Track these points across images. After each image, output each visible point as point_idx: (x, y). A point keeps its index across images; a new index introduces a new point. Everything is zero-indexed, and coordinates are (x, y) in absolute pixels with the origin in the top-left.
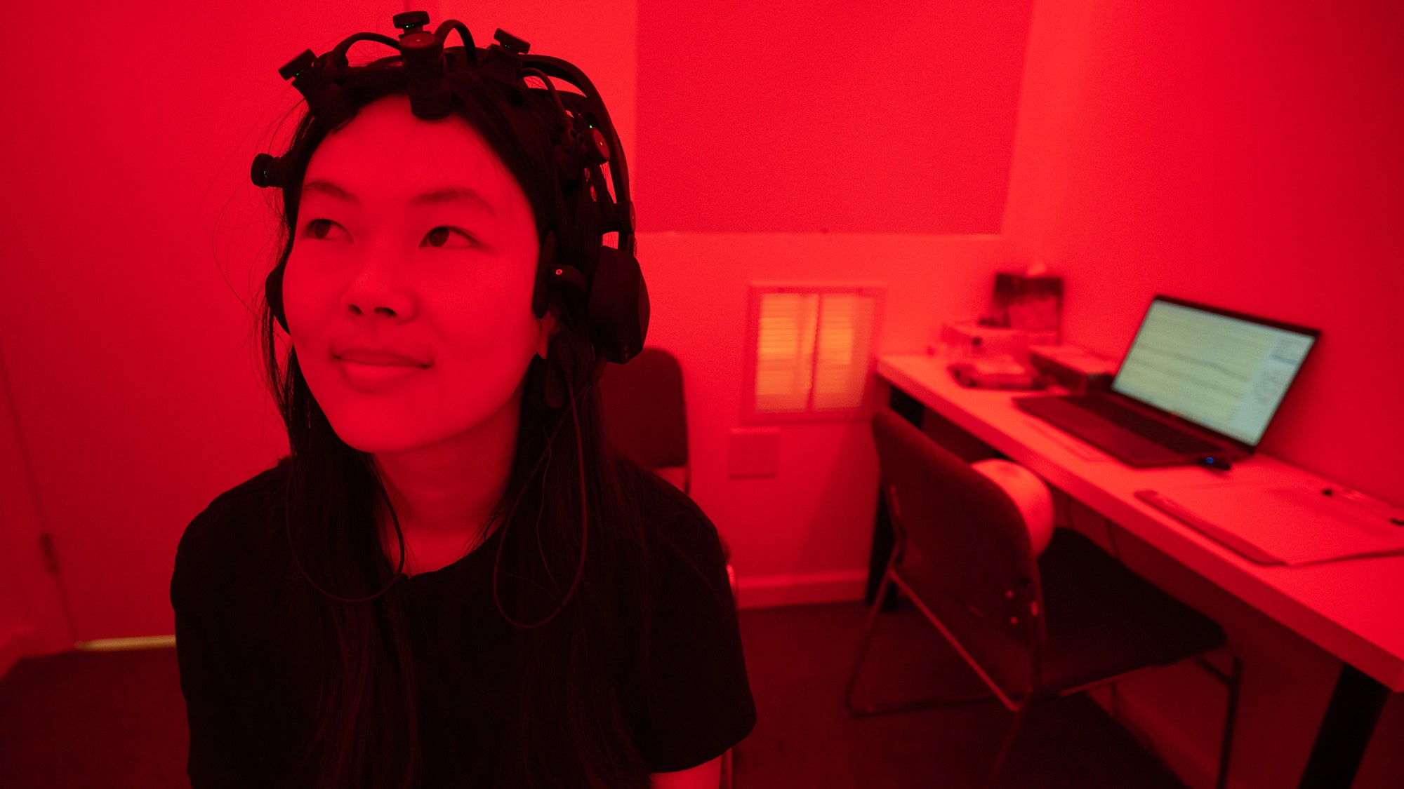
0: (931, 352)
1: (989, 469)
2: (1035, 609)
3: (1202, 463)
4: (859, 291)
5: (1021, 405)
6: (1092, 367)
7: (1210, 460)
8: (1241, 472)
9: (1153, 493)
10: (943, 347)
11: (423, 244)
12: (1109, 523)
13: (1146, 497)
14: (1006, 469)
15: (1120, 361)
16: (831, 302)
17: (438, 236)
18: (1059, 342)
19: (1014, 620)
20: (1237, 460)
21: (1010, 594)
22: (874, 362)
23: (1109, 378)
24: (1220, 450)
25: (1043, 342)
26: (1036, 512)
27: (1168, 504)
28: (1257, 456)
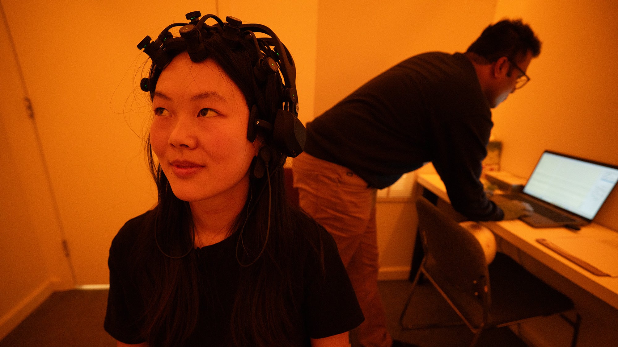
1: (466, 225)
2: (486, 289)
6: (514, 182)
8: (585, 231)
9: (544, 240)
11: (198, 116)
12: (519, 250)
13: (540, 242)
15: (528, 180)
17: (203, 112)
18: (499, 170)
19: (476, 294)
20: (583, 225)
21: (475, 282)
22: (417, 177)
23: (522, 187)
24: (574, 221)
25: (492, 170)
26: (488, 246)
27: (551, 245)
28: (593, 224)
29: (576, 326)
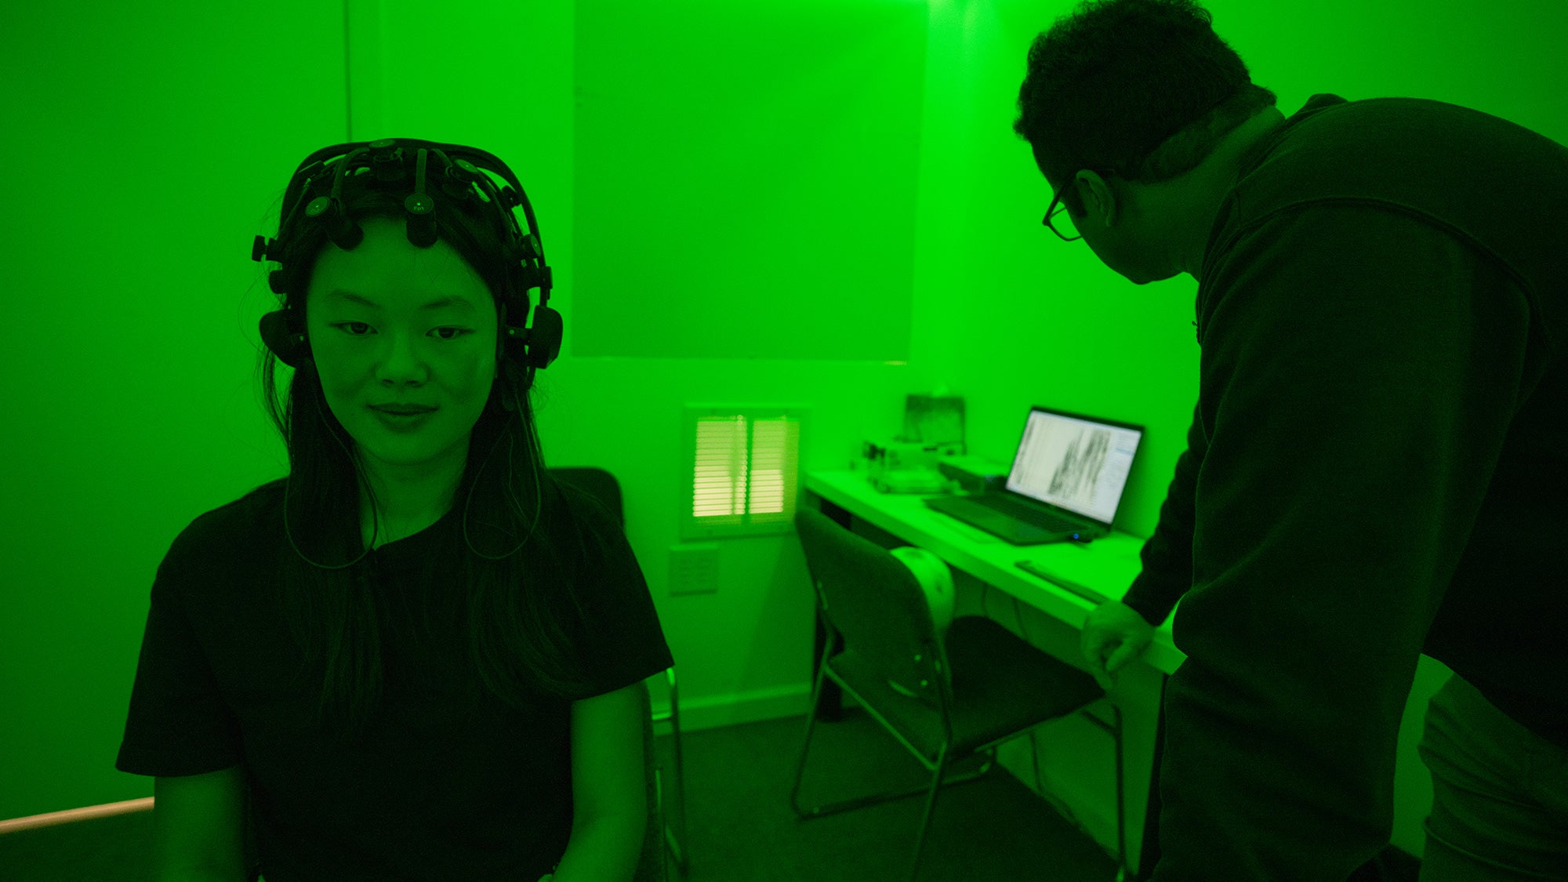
0: (853, 466)
1: (899, 553)
2: (938, 667)
3: (1070, 539)
4: (787, 412)
5: (933, 506)
6: (988, 471)
7: (1076, 536)
8: (1098, 543)
9: (1027, 562)
10: (865, 461)
12: (984, 584)
13: (1021, 566)
14: (913, 554)
15: (1011, 466)
16: (760, 425)
18: (964, 452)
19: (924, 683)
20: (1097, 536)
21: (918, 658)
22: (803, 476)
23: (1002, 480)
24: (1085, 528)
25: (950, 453)
26: (939, 589)
27: (1038, 569)
28: (1114, 533)
29: (1117, 733)
